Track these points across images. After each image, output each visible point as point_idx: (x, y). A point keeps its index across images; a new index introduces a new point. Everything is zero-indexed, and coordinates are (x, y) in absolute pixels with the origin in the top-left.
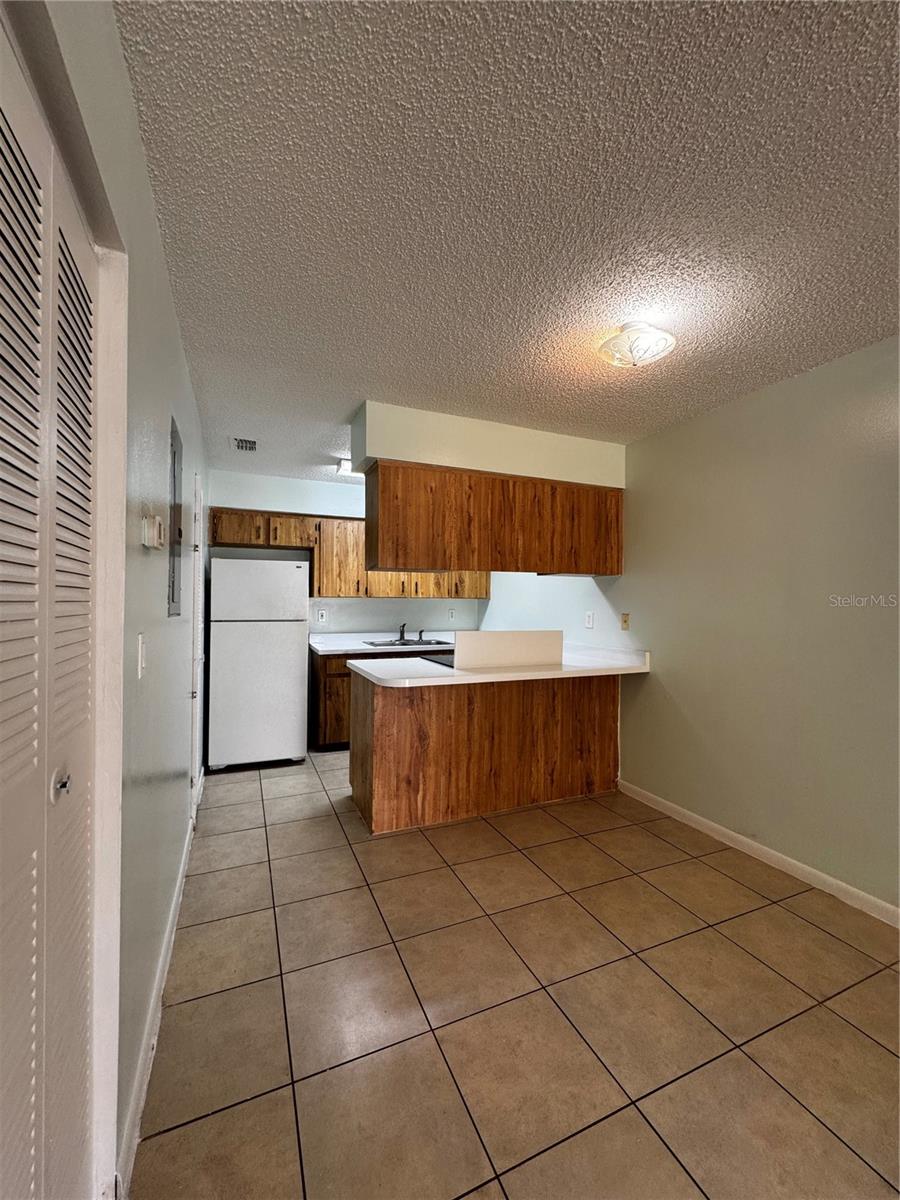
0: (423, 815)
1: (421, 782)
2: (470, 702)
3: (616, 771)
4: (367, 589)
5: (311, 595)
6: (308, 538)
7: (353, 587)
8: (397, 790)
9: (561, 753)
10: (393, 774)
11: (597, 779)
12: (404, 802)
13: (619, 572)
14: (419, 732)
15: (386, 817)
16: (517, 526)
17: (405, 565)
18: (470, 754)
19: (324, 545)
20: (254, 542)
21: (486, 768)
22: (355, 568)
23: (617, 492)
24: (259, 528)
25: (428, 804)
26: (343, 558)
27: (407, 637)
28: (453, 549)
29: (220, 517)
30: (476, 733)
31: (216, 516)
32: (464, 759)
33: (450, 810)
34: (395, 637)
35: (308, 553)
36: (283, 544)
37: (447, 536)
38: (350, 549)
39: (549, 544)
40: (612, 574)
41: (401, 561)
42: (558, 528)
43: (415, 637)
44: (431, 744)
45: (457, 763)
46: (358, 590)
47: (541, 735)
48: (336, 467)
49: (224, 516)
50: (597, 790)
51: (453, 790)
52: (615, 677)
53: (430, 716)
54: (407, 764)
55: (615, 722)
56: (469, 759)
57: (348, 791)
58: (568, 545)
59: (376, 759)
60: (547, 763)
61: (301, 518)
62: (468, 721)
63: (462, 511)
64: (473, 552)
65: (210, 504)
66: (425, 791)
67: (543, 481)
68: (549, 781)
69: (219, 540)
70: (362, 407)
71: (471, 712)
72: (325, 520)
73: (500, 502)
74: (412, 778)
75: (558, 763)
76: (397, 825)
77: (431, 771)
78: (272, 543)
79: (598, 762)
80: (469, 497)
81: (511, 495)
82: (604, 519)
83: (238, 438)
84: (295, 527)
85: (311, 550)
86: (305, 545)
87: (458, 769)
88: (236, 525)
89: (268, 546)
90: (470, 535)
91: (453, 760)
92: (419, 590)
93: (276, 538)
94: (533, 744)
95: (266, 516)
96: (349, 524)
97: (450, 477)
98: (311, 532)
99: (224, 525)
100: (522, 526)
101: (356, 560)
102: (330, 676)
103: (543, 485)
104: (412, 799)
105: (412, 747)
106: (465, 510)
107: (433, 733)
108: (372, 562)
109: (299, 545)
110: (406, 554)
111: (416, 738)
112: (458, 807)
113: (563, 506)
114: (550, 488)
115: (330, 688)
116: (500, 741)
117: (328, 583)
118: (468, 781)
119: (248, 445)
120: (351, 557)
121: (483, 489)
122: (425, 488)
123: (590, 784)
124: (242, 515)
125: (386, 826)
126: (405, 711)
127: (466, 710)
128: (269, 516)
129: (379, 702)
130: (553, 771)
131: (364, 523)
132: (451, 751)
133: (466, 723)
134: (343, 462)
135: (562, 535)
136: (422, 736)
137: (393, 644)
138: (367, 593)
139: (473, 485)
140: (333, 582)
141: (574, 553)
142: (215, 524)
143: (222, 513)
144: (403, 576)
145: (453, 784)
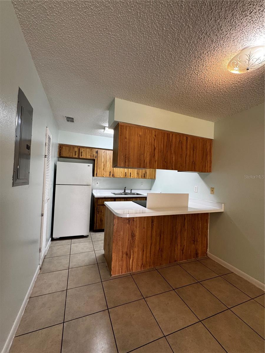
0: (132, 267)
1: (132, 254)
2: (152, 222)
3: (207, 249)
4: (113, 174)
5: (93, 176)
6: (93, 156)
7: (108, 174)
8: (122, 257)
9: (187, 242)
10: (121, 250)
11: (199, 252)
12: (125, 263)
13: (210, 171)
14: (132, 233)
15: (117, 269)
16: (173, 152)
17: (128, 165)
18: (152, 243)
19: (99, 158)
20: (74, 156)
21: (158, 248)
22: (109, 167)
23: (211, 140)
24: (76, 152)
25: (135, 264)
26: (105, 163)
27: (127, 191)
28: (147, 160)
29: (62, 147)
30: (154, 234)
31: (61, 147)
32: (149, 244)
33: (143, 265)
34: (122, 191)
35: (93, 161)
36: (84, 158)
37: (145, 155)
38: (108, 160)
39: (185, 160)
40: (207, 172)
41: (127, 164)
42: (188, 153)
43: (129, 192)
44: (136, 239)
45: (147, 246)
46: (110, 175)
47: (179, 235)
48: (103, 130)
49: (63, 147)
50: (200, 257)
51: (144, 257)
52: (207, 213)
53: (136, 227)
54: (126, 247)
55: (207, 230)
56: (151, 244)
57: (103, 252)
58: (192, 160)
59: (114, 245)
60: (181, 246)
61: (91, 149)
62: (151, 229)
63: (152, 145)
64: (155, 162)
65: (58, 143)
66: (133, 258)
67: (183, 135)
68: (182, 253)
69: (61, 155)
70: (113, 101)
71: (152, 226)
72: (99, 150)
73: (167, 142)
74: (128, 253)
75: (185, 246)
76: (121, 272)
77: (136, 250)
78: (80, 157)
79: (200, 245)
80: (155, 140)
81: (171, 139)
82: (205, 150)
83: (67, 116)
84: (89, 152)
85: (94, 160)
86: (92, 158)
87: (147, 249)
88: (68, 151)
89: (79, 158)
90: (154, 155)
91: (145, 245)
92: (131, 175)
93: (82, 156)
94: (176, 238)
95: (79, 148)
96: (108, 151)
97: (147, 131)
98: (94, 154)
99: (63, 150)
100: (175, 152)
101: (109, 164)
102: (99, 205)
103: (183, 136)
104: (128, 261)
105: (129, 240)
106: (153, 145)
107: (137, 234)
108: (115, 164)
109: (90, 158)
110: (129, 161)
111: (130, 236)
112: (146, 264)
113: (190, 145)
114: (185, 138)
115: (99, 209)
116: (164, 237)
117: (99, 172)
118: (150, 253)
119: (70, 120)
120: (108, 163)
121: (160, 137)
122: (138, 134)
123: (197, 254)
124: (70, 147)
125: (117, 272)
126: (126, 225)
127: (151, 225)
128: (79, 147)
129: (116, 221)
130: (183, 249)
131: (112, 151)
132: (144, 242)
133: (150, 230)
134: (106, 128)
135: (190, 156)
136: (133, 236)
137: (121, 194)
138: (113, 176)
139: (156, 135)
140: (101, 172)
141: (194, 163)
142: (60, 150)
143: (63, 146)
144: (126, 170)
145: (145, 255)
